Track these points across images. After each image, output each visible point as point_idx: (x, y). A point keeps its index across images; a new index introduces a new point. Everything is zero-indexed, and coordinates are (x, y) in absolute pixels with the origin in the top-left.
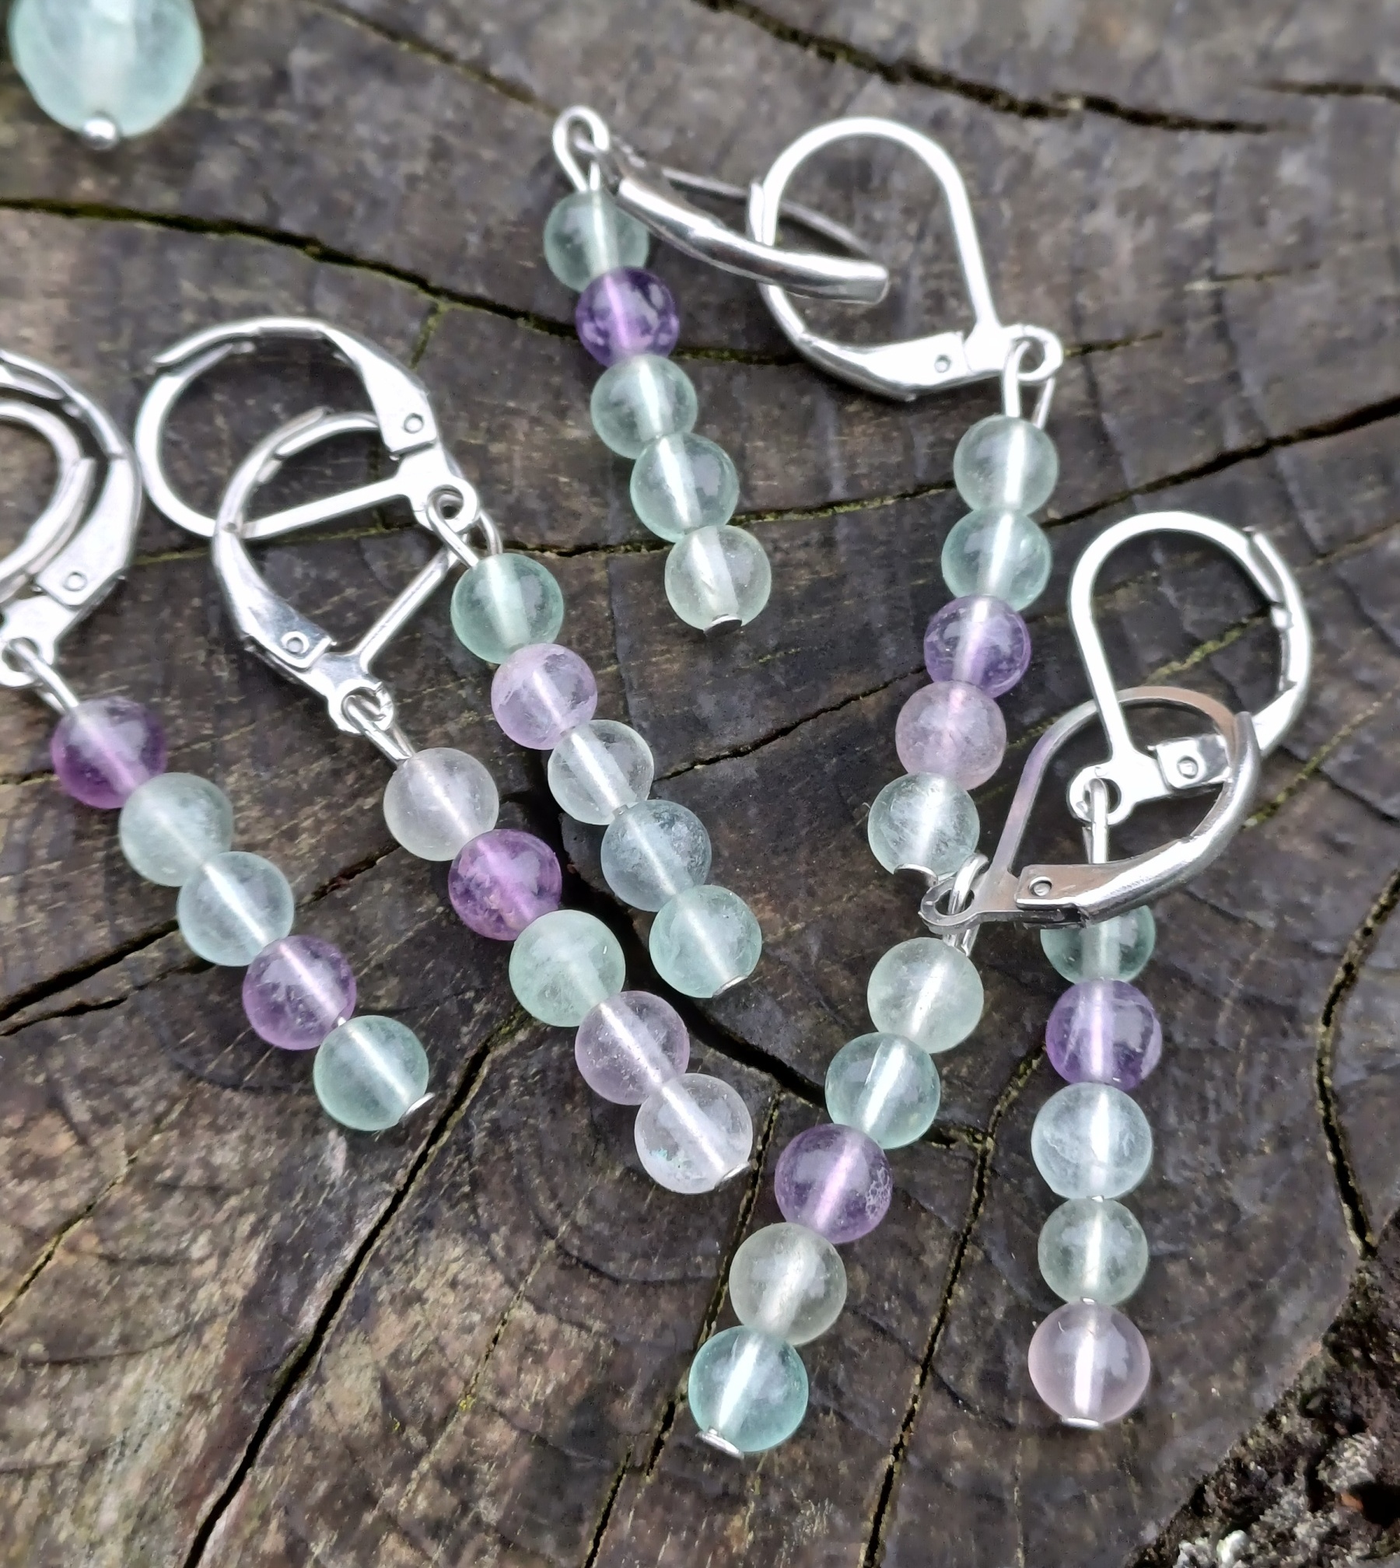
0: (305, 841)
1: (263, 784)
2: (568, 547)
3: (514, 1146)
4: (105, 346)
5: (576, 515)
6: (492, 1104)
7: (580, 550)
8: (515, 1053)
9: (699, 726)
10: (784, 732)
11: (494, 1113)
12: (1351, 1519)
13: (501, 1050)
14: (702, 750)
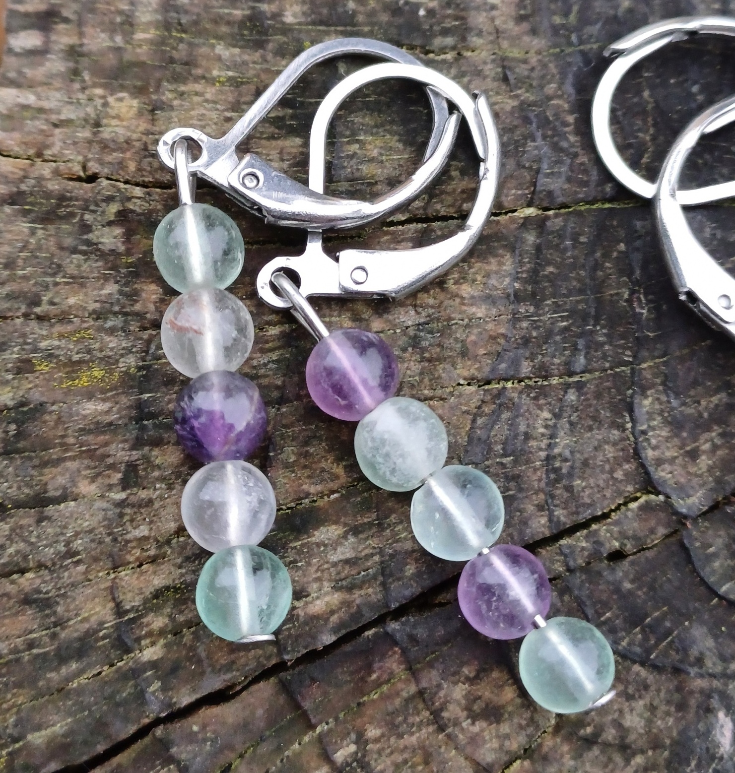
0: (704, 462)
1: (672, 409)
4: (558, 20)
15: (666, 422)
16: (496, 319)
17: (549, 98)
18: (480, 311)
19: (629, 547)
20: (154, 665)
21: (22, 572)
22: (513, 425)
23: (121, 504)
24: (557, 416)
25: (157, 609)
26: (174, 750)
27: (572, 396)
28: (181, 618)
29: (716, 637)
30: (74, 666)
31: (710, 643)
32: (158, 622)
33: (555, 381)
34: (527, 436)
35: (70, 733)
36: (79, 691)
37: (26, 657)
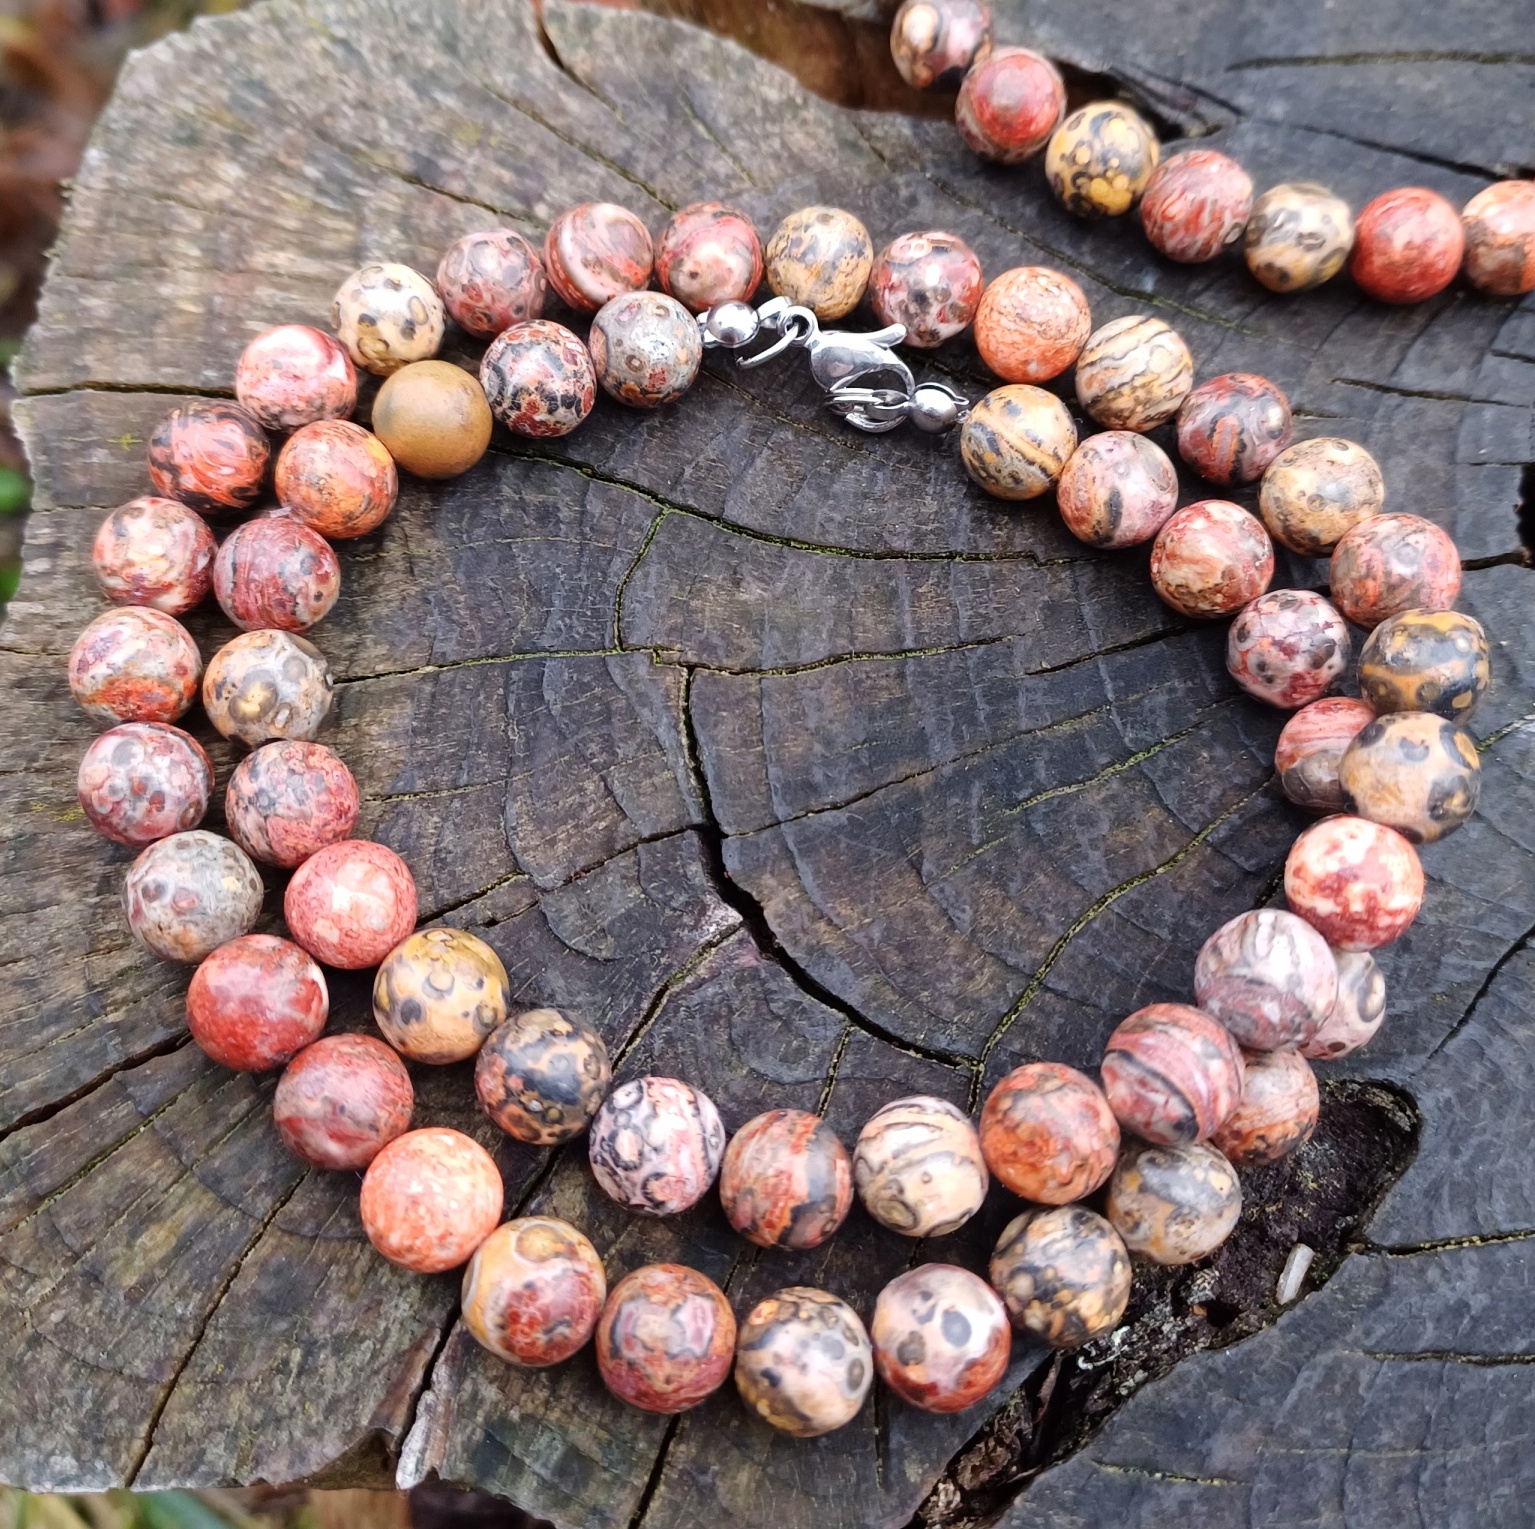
0: (560, 847)
1: (537, 809)
2: (737, 669)
3: (681, 1049)
4: (453, 526)
5: (742, 649)
6: (668, 1022)
7: (743, 671)
8: (683, 990)
9: (811, 788)
10: (867, 795)
11: (669, 1028)
12: (1199, 1323)
13: (675, 989)
14: (814, 804)
15: (531, 819)
16: (397, 750)
17: (445, 584)
18: (384, 745)
19: (499, 916)
20: (116, 1026)
21: (15, 961)
22: (408, 828)
23: (96, 905)
24: (444, 820)
25: (121, 984)
26: (130, 1089)
27: (457, 804)
28: (139, 989)
29: (566, 979)
30: (53, 1029)
31: (561, 983)
32: (121, 993)
33: (444, 794)
34: (419, 836)
35: (49, 1079)
36: (57, 1049)
37: (16, 1024)
